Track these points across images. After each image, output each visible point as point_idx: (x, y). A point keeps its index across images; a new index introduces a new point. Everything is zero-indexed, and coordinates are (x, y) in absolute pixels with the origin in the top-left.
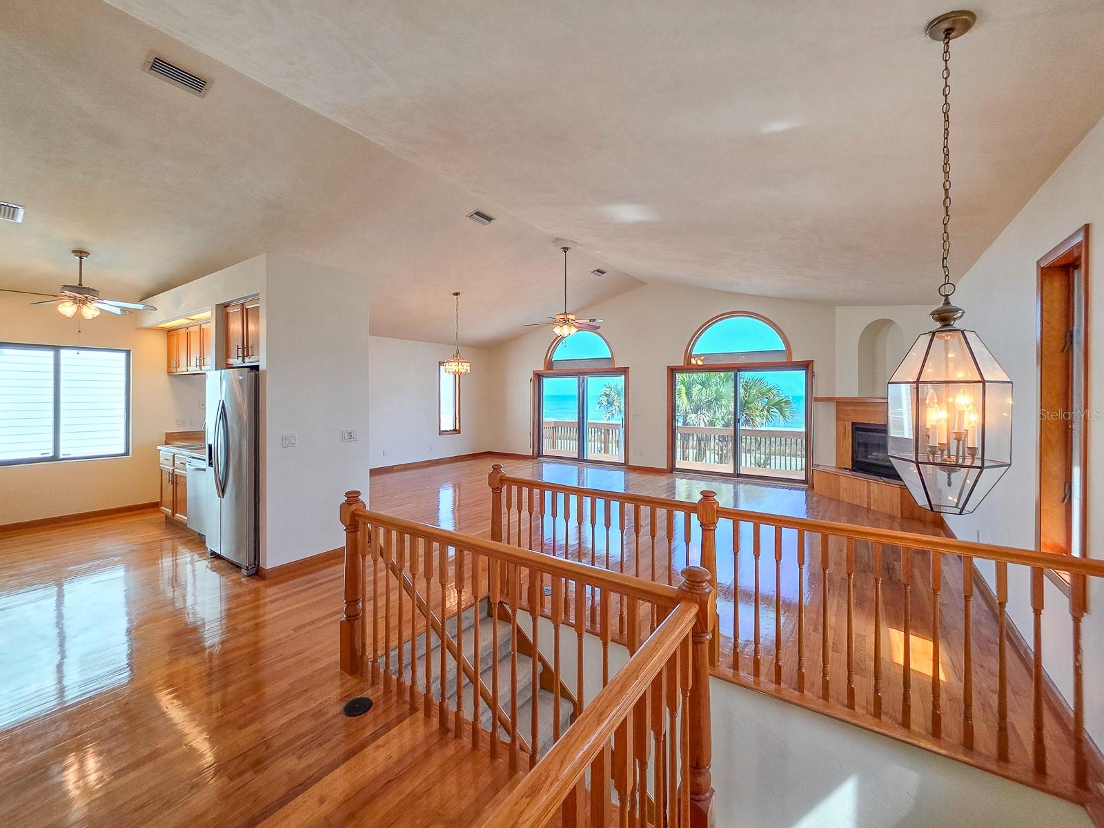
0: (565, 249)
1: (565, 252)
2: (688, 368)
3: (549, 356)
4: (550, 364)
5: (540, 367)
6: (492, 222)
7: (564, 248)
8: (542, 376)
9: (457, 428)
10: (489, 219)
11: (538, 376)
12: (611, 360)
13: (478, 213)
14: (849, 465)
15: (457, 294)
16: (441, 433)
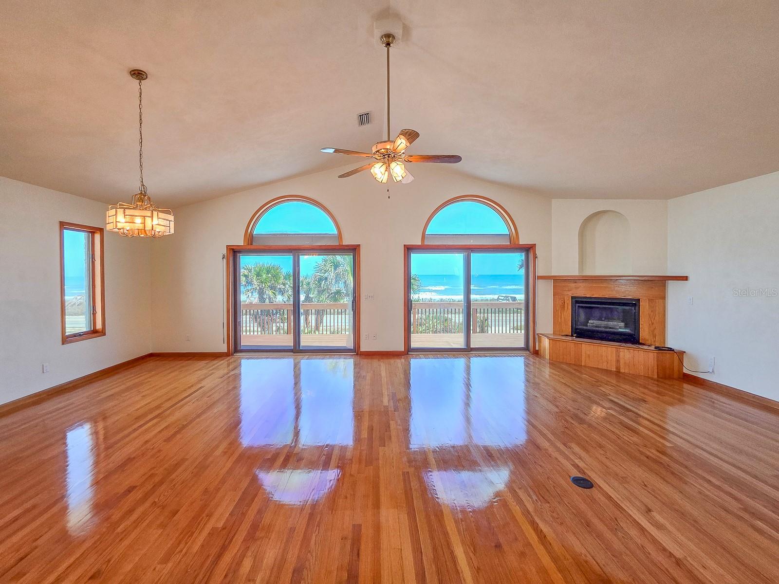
0: (388, 40)
1: (388, 44)
2: (423, 248)
3: (249, 231)
4: (250, 238)
5: (240, 241)
7: (388, 36)
8: (240, 252)
9: (99, 326)
11: (234, 252)
12: (338, 236)
14: (569, 332)
16: (66, 339)
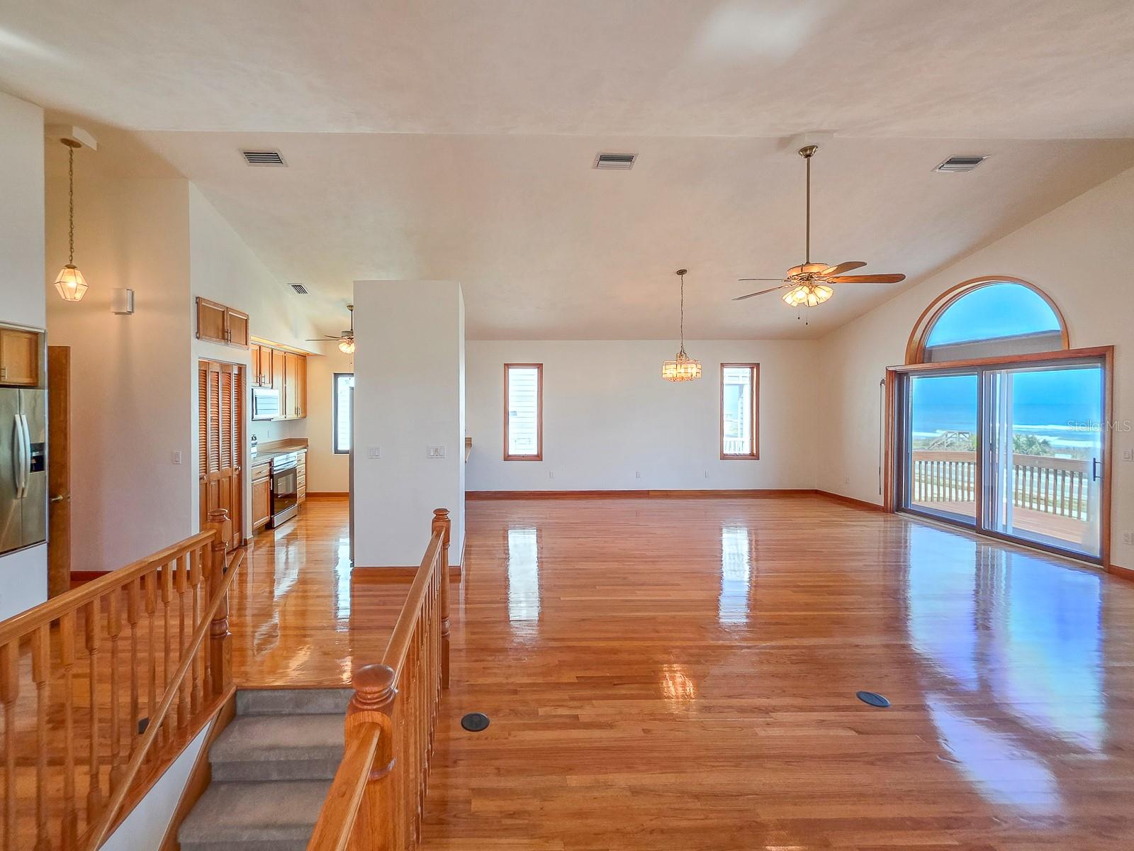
0: (807, 152)
1: (808, 156)
4: (919, 353)
5: (899, 361)
6: (637, 161)
7: (805, 150)
8: (906, 375)
9: (755, 452)
10: (629, 159)
11: (898, 379)
12: (1065, 334)
13: (604, 158)
15: (682, 272)
16: (725, 456)
